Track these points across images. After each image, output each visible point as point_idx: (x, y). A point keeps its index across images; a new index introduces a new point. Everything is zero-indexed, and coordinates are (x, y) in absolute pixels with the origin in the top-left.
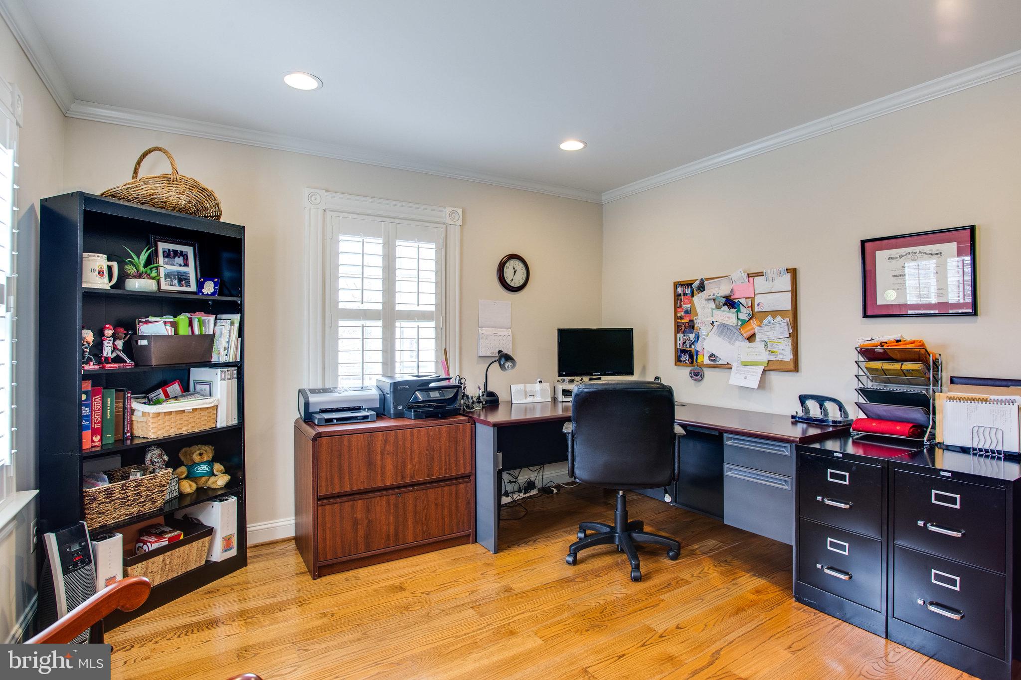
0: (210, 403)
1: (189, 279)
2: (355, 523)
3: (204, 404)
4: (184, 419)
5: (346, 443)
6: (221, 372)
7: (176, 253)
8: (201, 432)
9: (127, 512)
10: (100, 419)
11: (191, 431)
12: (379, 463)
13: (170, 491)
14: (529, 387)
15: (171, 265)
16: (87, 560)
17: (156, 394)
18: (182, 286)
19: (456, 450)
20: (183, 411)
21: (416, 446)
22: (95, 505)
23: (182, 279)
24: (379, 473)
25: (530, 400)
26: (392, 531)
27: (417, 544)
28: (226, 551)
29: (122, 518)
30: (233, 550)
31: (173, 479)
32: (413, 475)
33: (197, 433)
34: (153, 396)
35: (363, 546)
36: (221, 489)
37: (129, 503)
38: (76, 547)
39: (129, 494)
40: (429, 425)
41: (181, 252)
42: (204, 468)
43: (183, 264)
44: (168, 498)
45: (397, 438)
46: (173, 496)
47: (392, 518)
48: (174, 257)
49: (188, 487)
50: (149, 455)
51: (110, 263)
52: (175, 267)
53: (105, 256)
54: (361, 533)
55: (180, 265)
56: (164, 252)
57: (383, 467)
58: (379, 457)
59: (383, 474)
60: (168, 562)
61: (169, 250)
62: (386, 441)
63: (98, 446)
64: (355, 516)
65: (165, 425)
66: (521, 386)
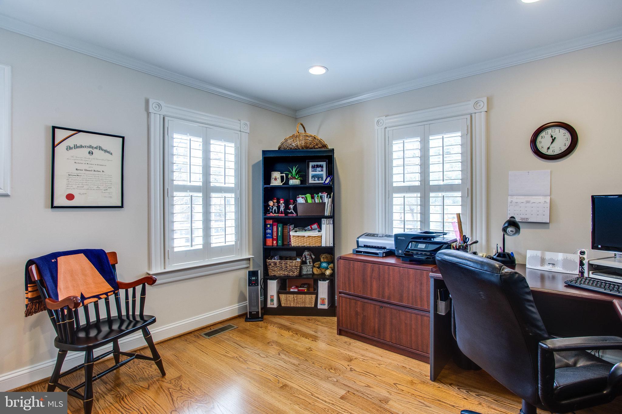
0: (316, 234)
1: (323, 177)
2: (357, 314)
3: (313, 234)
4: (305, 240)
5: (352, 265)
6: (327, 220)
7: (318, 166)
8: (313, 247)
9: (283, 273)
10: (276, 235)
11: (308, 245)
12: (369, 282)
13: (307, 270)
14: (549, 255)
15: (315, 172)
16: (256, 284)
17: (308, 228)
18: (320, 180)
19: (421, 290)
20: (304, 236)
21: (391, 278)
22: (270, 267)
23: (319, 177)
24: (369, 289)
25: (547, 268)
26: (376, 328)
27: (391, 345)
28: (321, 305)
29: (281, 275)
30: (325, 306)
31: (309, 266)
32: (389, 298)
33: (306, 247)
34: (306, 229)
35: (360, 329)
36: (328, 276)
37: (283, 270)
38: (253, 278)
39: (283, 266)
40: (401, 266)
41: (320, 165)
42: (324, 265)
43: (320, 171)
44: (306, 273)
45: (379, 269)
46: (309, 273)
47: (377, 320)
48: (317, 168)
49: (316, 271)
50: (304, 253)
51: (282, 175)
52: (318, 172)
53: (280, 173)
54: (360, 321)
55: (319, 171)
56: (312, 166)
57: (371, 286)
58: (369, 279)
59: (371, 290)
60: (296, 299)
61: (314, 165)
62: (373, 270)
63: (275, 245)
64: (357, 309)
65: (302, 241)
66: (539, 253)
